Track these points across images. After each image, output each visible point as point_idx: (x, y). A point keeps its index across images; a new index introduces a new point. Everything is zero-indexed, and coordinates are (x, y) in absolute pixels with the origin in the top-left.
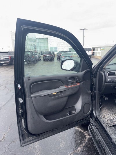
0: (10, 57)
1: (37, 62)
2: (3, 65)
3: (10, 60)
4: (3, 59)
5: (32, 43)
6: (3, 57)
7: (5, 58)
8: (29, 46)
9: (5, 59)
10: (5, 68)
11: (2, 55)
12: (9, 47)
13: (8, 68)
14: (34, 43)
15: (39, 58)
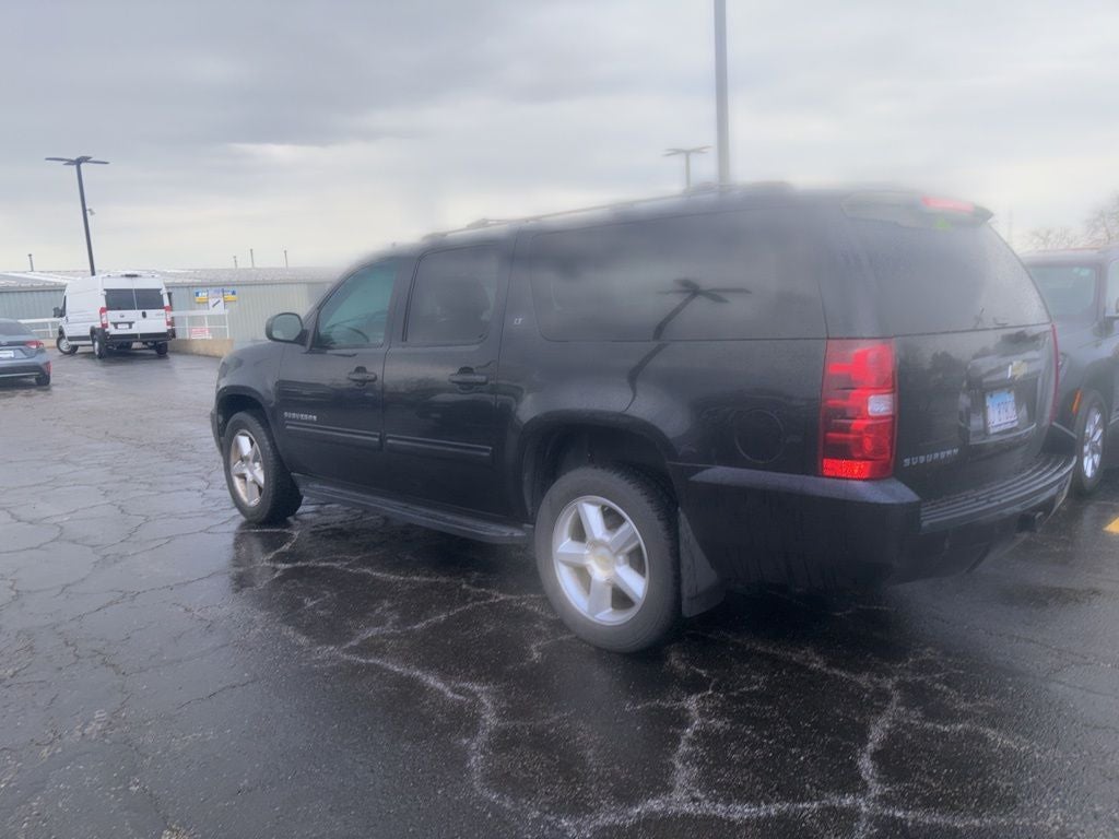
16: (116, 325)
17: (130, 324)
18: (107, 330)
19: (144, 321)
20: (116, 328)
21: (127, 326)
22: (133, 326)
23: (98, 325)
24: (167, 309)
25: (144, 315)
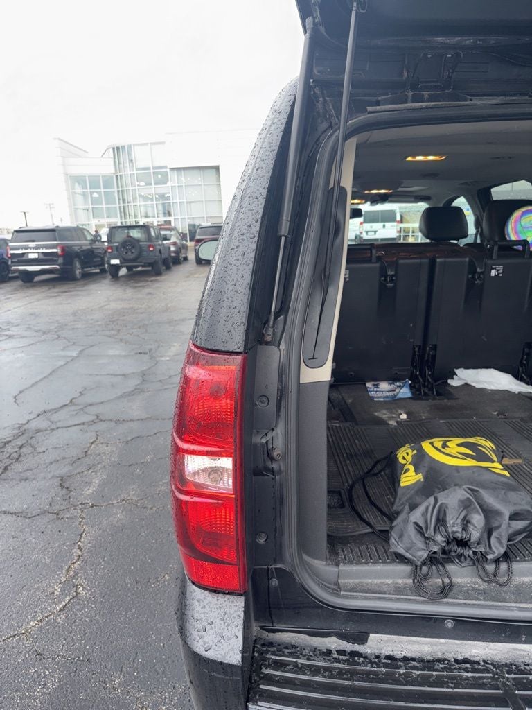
0: (63, 249)
1: (168, 268)
2: (37, 279)
3: (61, 260)
4: (36, 256)
5: (153, 190)
6: (36, 248)
7: (44, 254)
8: (140, 203)
9: (42, 257)
10: (44, 289)
11: (33, 241)
12: (51, 206)
13: (56, 290)
14: (161, 189)
15: (178, 252)
16: (367, 232)
17: (375, 232)
18: (362, 236)
19: (384, 230)
20: (367, 234)
21: (373, 233)
22: (377, 233)
23: (358, 233)
24: (398, 222)
25: (384, 226)
